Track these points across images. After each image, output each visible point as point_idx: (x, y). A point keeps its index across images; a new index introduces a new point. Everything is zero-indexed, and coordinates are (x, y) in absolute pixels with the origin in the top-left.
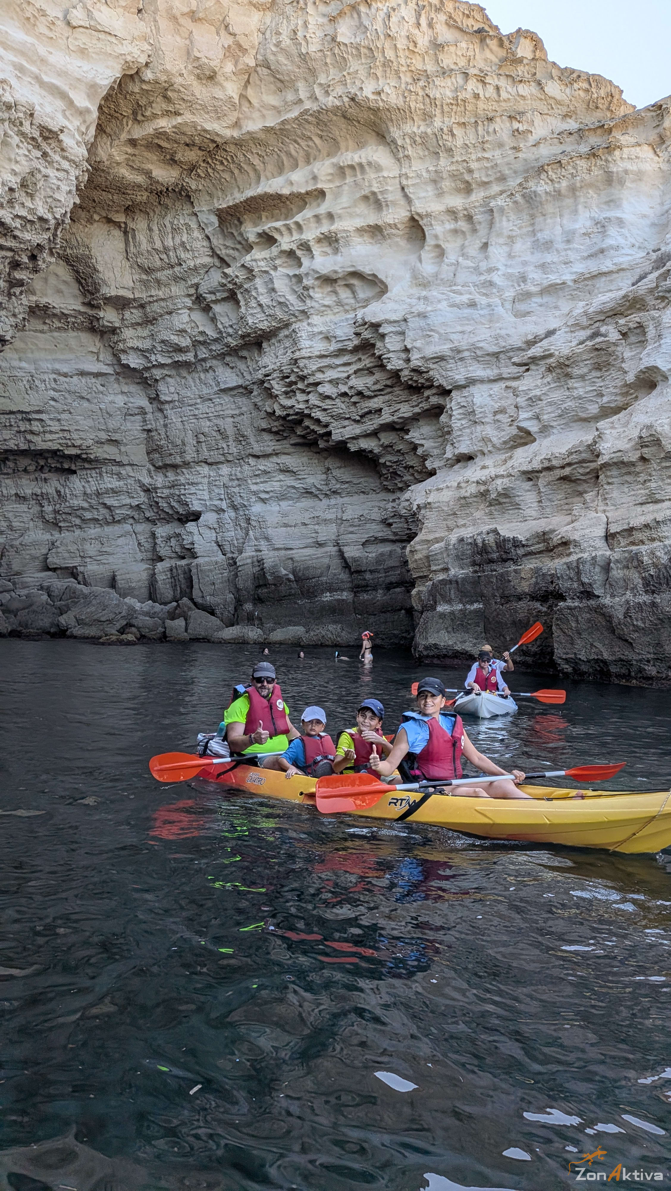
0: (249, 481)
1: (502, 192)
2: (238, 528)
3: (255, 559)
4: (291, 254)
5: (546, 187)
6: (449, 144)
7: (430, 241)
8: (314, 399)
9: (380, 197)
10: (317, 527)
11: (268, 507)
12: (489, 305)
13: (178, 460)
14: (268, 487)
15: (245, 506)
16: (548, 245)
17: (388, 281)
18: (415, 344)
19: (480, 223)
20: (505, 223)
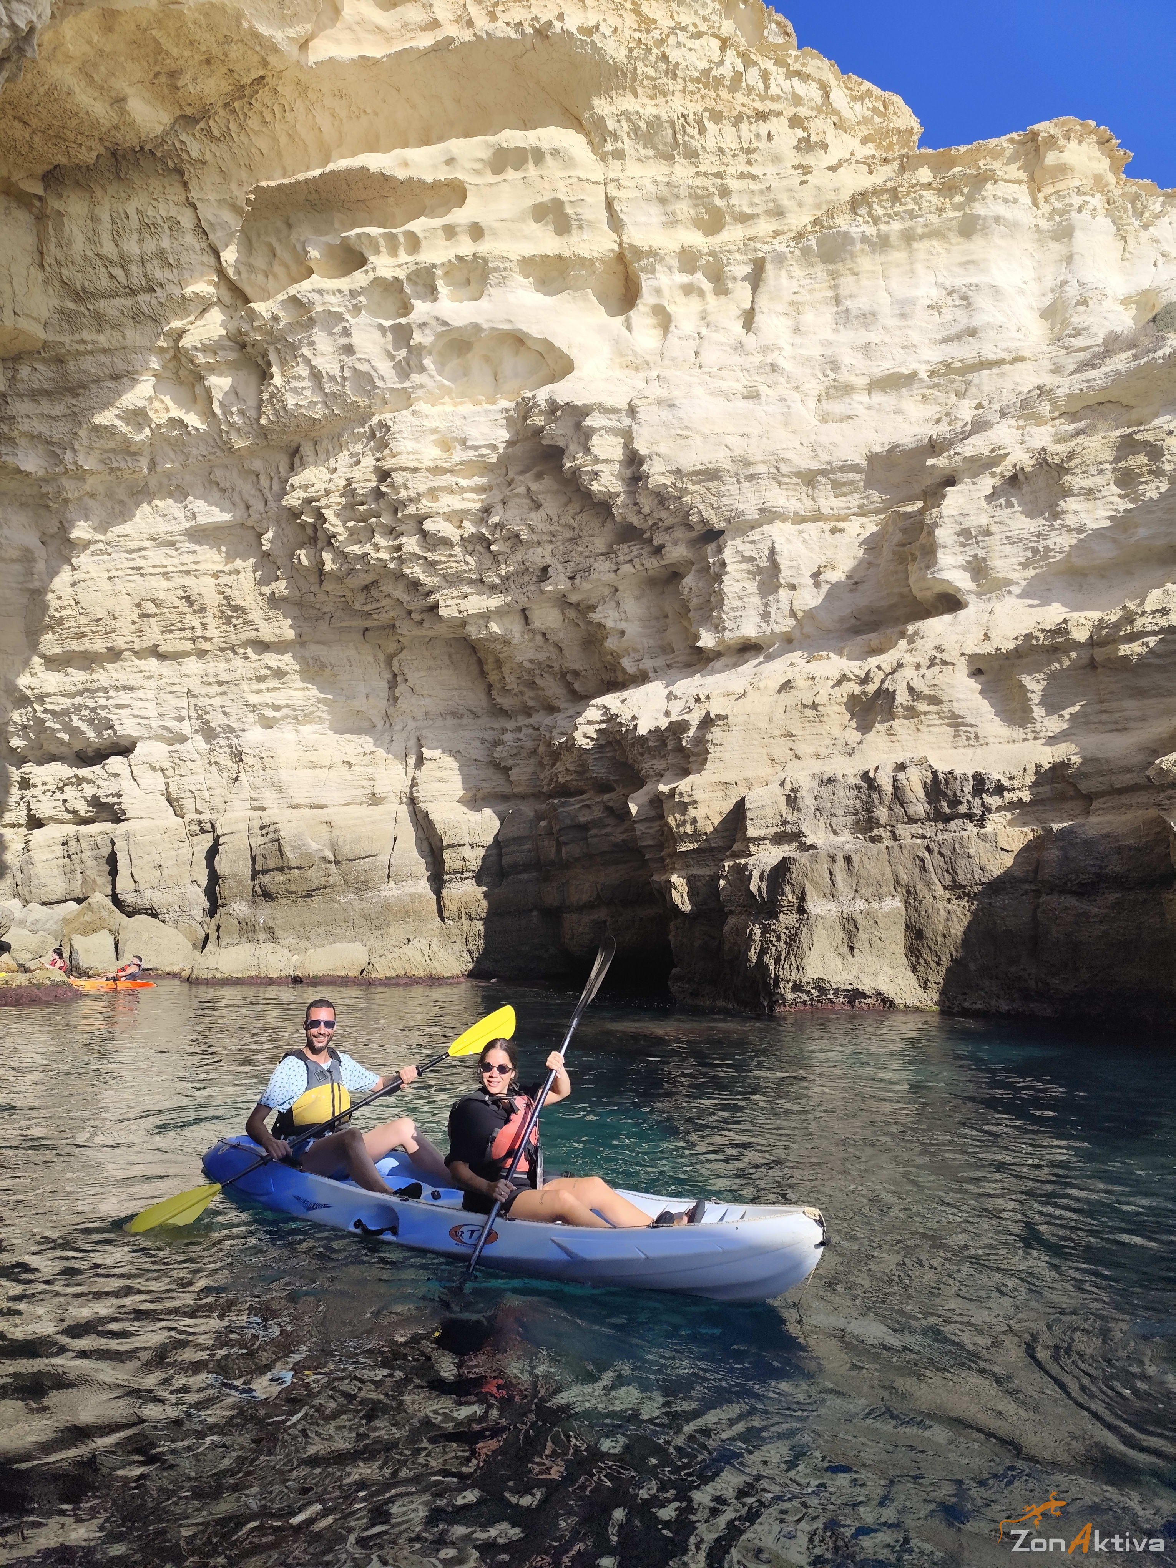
0: (245, 686)
1: (776, 234)
2: (214, 768)
3: (256, 824)
4: (393, 287)
5: (864, 228)
6: (694, 143)
7: (647, 299)
8: (411, 544)
9: (569, 210)
10: (370, 770)
11: (274, 733)
12: (782, 400)
13: (99, 646)
14: (279, 698)
15: (232, 730)
16: (868, 318)
17: (574, 354)
18: (655, 449)
19: (734, 279)
20: (784, 280)
